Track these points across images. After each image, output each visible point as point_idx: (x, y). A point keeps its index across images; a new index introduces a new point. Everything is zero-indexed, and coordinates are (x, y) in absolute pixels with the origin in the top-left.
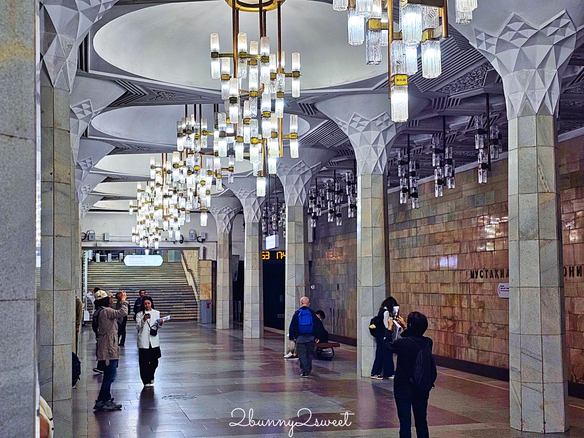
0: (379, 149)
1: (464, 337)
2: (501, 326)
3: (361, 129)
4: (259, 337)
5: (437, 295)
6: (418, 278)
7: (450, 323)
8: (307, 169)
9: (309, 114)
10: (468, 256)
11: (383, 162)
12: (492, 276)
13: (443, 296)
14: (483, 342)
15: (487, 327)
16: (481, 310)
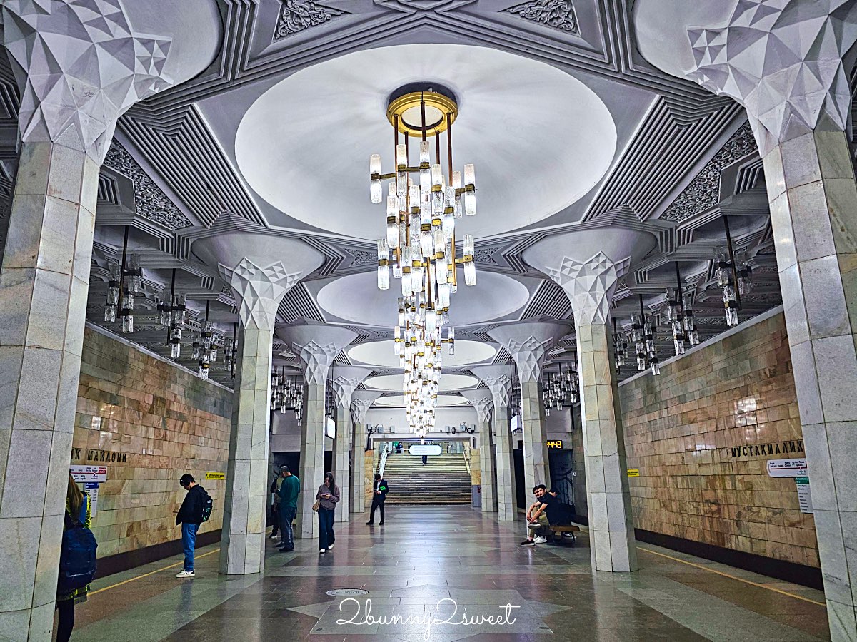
0: (597, 296)
1: (732, 523)
2: (776, 510)
3: (574, 274)
4: (512, 520)
5: (696, 477)
6: (674, 460)
7: (714, 508)
8: (538, 345)
9: (521, 272)
10: (727, 432)
11: (604, 310)
12: (757, 453)
13: (703, 478)
14: (756, 529)
15: (759, 512)
16: (749, 492)
